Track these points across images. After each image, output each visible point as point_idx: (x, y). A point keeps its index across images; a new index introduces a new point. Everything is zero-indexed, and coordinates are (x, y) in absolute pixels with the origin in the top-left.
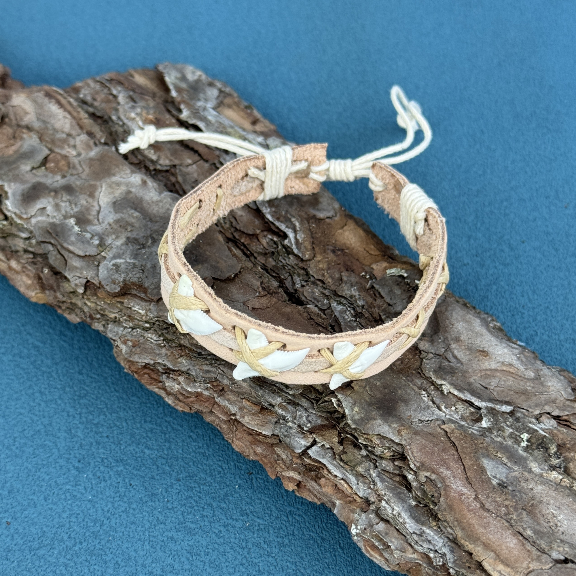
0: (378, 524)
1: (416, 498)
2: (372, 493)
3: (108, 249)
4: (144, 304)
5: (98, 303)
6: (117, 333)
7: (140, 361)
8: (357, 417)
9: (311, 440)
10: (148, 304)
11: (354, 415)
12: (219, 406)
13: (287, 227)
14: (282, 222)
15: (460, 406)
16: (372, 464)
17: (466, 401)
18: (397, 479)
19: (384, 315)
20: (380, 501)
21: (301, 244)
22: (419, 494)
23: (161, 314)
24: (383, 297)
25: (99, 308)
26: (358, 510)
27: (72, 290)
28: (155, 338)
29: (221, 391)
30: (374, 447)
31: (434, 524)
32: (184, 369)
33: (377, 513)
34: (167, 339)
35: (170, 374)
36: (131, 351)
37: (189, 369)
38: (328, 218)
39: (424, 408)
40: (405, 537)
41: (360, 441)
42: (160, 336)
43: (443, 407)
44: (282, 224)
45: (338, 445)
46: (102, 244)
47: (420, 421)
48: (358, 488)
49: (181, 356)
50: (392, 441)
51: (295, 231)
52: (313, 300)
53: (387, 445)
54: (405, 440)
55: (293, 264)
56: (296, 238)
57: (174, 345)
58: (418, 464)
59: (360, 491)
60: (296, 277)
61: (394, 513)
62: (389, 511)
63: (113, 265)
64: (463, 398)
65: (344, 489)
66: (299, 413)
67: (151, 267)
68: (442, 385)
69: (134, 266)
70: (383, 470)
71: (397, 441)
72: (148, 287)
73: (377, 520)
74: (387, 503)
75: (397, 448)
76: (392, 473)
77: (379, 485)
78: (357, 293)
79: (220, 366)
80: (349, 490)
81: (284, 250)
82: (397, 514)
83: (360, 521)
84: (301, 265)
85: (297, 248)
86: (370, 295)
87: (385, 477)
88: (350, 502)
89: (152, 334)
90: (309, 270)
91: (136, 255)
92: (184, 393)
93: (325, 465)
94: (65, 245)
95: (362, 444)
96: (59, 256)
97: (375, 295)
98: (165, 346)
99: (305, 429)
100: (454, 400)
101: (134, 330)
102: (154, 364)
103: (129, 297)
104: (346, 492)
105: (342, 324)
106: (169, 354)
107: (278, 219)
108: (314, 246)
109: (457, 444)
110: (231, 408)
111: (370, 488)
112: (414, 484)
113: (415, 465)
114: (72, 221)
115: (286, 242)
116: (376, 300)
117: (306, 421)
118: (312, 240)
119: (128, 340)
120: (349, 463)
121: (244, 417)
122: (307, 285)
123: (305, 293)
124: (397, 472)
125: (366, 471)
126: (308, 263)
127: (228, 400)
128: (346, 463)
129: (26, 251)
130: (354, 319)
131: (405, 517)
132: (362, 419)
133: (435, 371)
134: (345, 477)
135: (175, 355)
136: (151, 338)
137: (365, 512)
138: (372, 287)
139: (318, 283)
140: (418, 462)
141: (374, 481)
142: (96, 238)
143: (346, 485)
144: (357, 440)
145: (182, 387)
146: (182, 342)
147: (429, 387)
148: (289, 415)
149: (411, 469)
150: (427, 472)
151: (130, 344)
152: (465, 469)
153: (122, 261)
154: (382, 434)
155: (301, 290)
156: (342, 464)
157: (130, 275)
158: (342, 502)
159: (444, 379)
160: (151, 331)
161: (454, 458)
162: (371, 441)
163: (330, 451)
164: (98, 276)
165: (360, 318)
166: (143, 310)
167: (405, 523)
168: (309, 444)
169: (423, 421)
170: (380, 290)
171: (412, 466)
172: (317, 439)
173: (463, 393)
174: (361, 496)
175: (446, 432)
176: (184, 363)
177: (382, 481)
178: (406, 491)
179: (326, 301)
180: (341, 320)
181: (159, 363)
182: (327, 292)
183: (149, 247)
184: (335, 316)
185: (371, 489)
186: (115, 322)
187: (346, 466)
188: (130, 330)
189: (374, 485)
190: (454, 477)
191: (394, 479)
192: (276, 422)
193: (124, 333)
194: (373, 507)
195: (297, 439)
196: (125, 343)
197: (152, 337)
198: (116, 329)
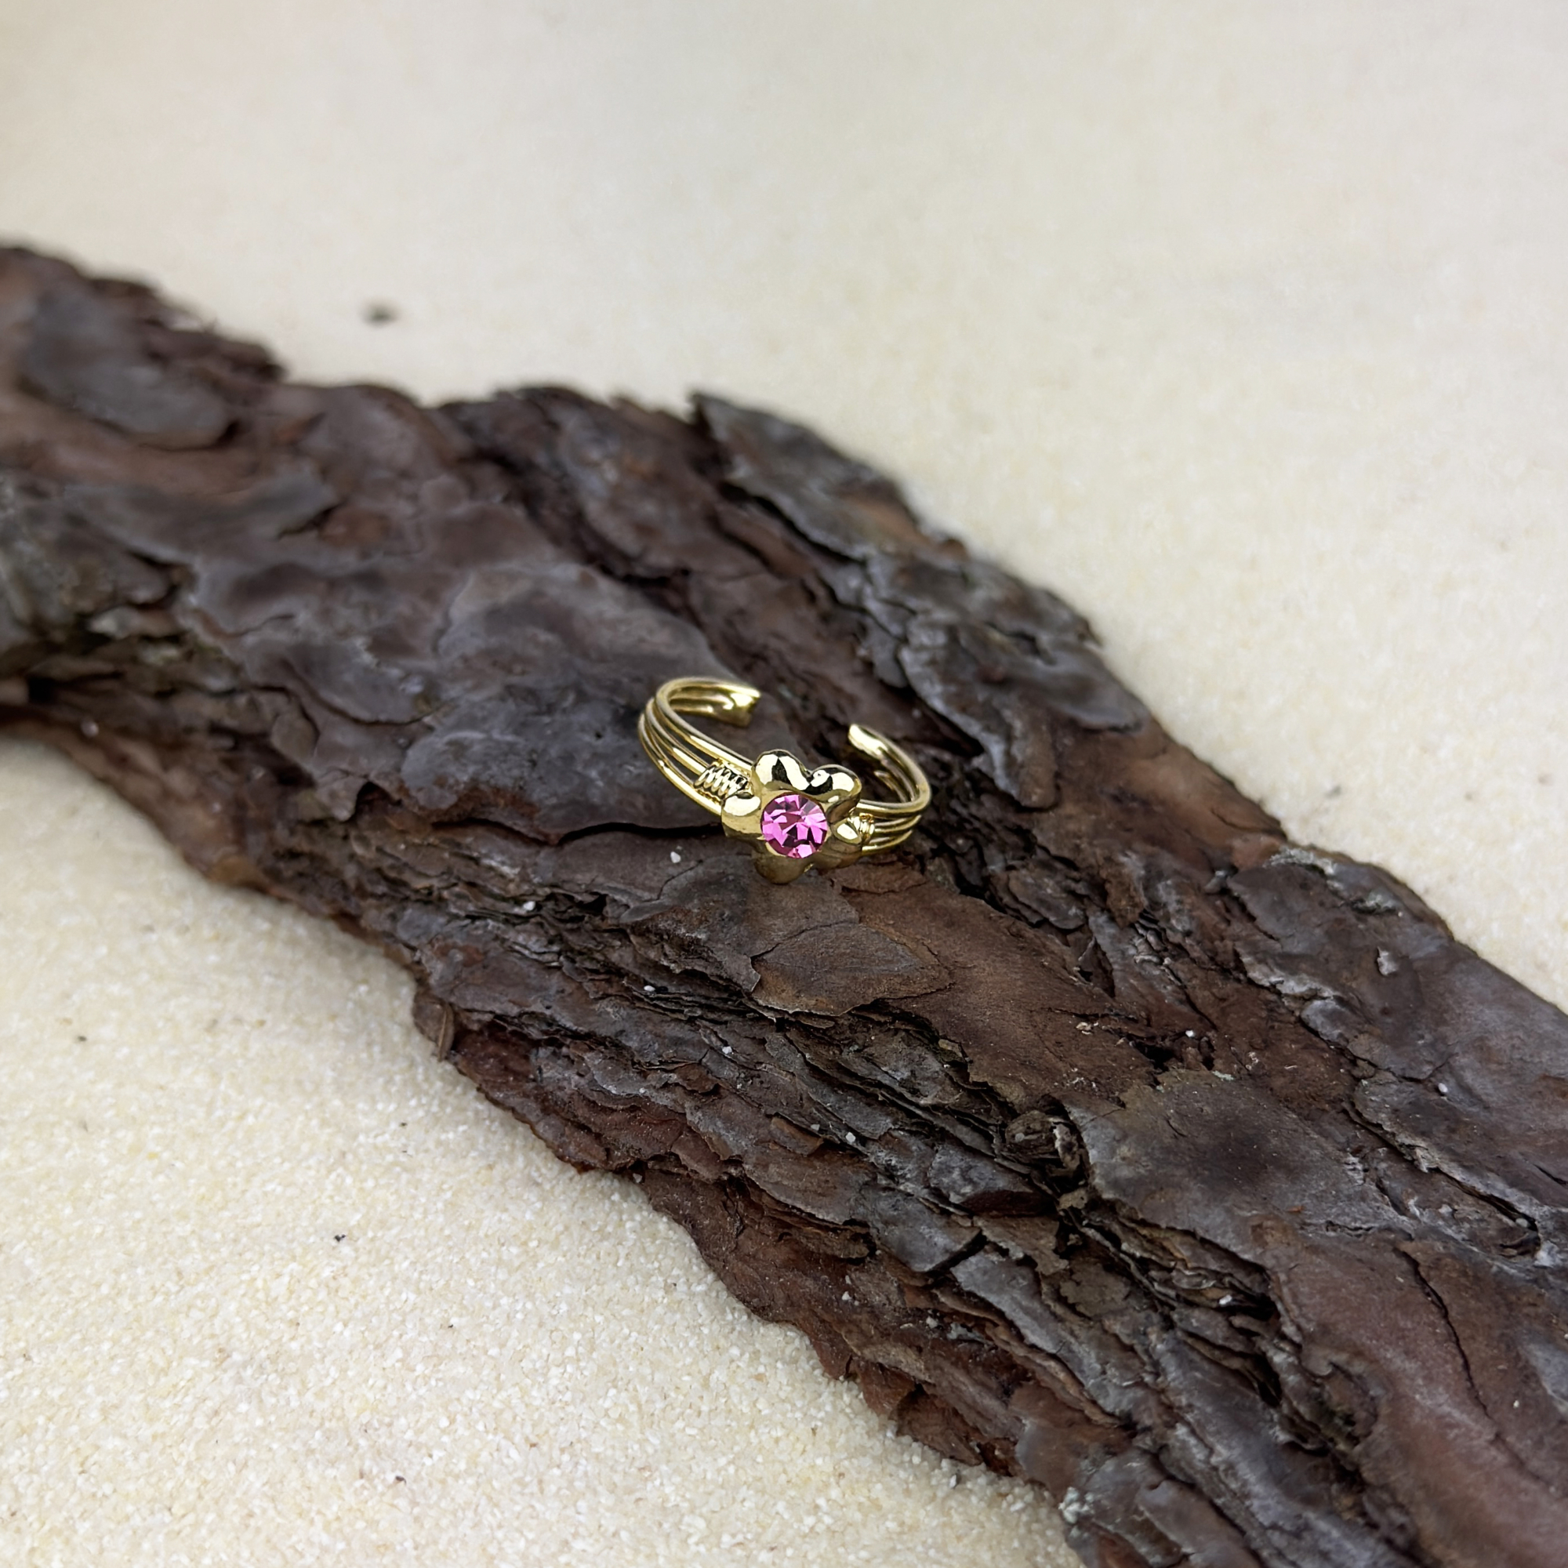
0: (1154, 1487)
1: (1292, 1422)
2: (1144, 1400)
3: (445, 709)
4: (520, 850)
5: (388, 849)
6: (427, 930)
7: (478, 1005)
8: (1125, 1172)
9: (968, 1237)
10: (532, 850)
11: (1114, 1167)
12: (695, 1135)
13: (988, 729)
14: (972, 715)
15: (1468, 1208)
16: (1156, 1318)
17: (1490, 1200)
18: (1235, 1363)
19: (1249, 954)
20: (1171, 1426)
21: (1022, 766)
22: (1302, 1409)
23: (565, 877)
24: (1252, 918)
25: (386, 863)
26: (1094, 1449)
27: (318, 814)
28: (536, 948)
29: (707, 1094)
30: (1170, 1270)
31: (1347, 1501)
32: (603, 1031)
33: (1157, 1458)
34: (572, 950)
35: (561, 1046)
36: (457, 977)
37: (622, 1032)
38: (1114, 729)
39: (1349, 1198)
40: (1242, 1532)
41: (1124, 1246)
42: (551, 942)
43: (1411, 1202)
44: (972, 722)
45: (1054, 1257)
46: (430, 696)
47: (1331, 1225)
48: (1101, 1387)
49: (605, 996)
50: (1233, 1257)
51: (1009, 738)
52: (1034, 906)
53: (1214, 1266)
54: (1276, 1257)
55: (989, 819)
56: (1008, 753)
57: (588, 965)
58: (1310, 1328)
59: (1107, 1395)
60: (991, 852)
61: (1214, 1460)
62: (1198, 1454)
63: (450, 743)
64: (1481, 1189)
65: (1056, 1387)
66: (938, 1159)
67: (561, 758)
68: (1411, 1147)
69: (511, 748)
70: (1191, 1335)
71: (1246, 1257)
72: (540, 801)
73: (1154, 1478)
74: (1193, 1432)
75: (1247, 1281)
76: (1221, 1348)
77: (1173, 1373)
78: (1174, 897)
79: (717, 1028)
80: (1073, 1390)
81: (967, 784)
82: (1222, 1468)
83: (1097, 1478)
84: (1013, 819)
85: (1008, 775)
86: (1215, 908)
87: (1196, 1357)
88: (1071, 1424)
89: (530, 933)
90: (1035, 832)
91: (524, 725)
92: (595, 1096)
93: (1001, 1314)
94: (326, 694)
95: (1132, 1256)
96: (301, 724)
97: (1228, 910)
98: (559, 968)
99: (954, 1198)
100: (1452, 1190)
101: (478, 923)
102: (520, 1015)
103: (480, 831)
104: (1060, 1394)
105: (1116, 967)
106: (568, 990)
107: (963, 710)
108: (1061, 783)
109: (1446, 1299)
110: (730, 1138)
111: (1140, 1384)
112: (1291, 1380)
113: (1299, 1328)
114: (360, 642)
115: (978, 762)
116: (1229, 922)
117: (960, 1182)
118: (1055, 768)
119: (455, 946)
120: (1081, 1309)
121: (766, 1167)
122: (1024, 867)
123: (1014, 886)
124: (1238, 1347)
125: (1135, 1333)
126: (1035, 815)
127: (728, 1120)
128: (1072, 1308)
129: (216, 729)
130: (1155, 959)
131: (1251, 1477)
132: (1139, 1182)
133: (1395, 1111)
134: (1063, 1353)
135: (587, 993)
136: (525, 947)
137: (1114, 1454)
138: (1224, 891)
139: (1058, 865)
140: (1309, 1320)
141: (1156, 1364)
142: (416, 679)
143: (1062, 1376)
144: (1117, 1242)
145: (593, 1082)
146: (614, 957)
147: (1373, 1150)
148: (910, 1166)
149: (1284, 1337)
150: (1340, 1349)
151: (459, 957)
152: (1466, 1365)
153: (476, 735)
154: (1201, 1233)
155: (1003, 876)
156: (1059, 1310)
157: (495, 769)
158: (1044, 1423)
159: (1424, 1134)
160: (528, 926)
161: (1435, 1334)
162: (1164, 1249)
163: (1025, 1271)
164: (398, 770)
165: (1173, 957)
166: (513, 866)
167: (1247, 1496)
168: (959, 1247)
169: (1343, 1227)
170: (1246, 897)
171: (1289, 1329)
172: (986, 1233)
173: (1480, 1176)
174: (1109, 1409)
175: (1415, 1264)
176: (611, 1016)
177: (1186, 1364)
178: (1260, 1405)
179: (1073, 911)
180: (1113, 957)
181: (532, 1014)
182: (1081, 888)
183: (564, 711)
184: (1097, 946)
185: (1145, 1385)
186: (426, 903)
187: (1071, 1317)
188: (467, 921)
189: (1157, 1375)
190: (1429, 1379)
191: (1225, 1363)
192: (866, 1184)
193: (448, 928)
194: (1145, 1442)
195: (924, 1230)
196: (444, 953)
197: (529, 942)
198: (425, 920)
